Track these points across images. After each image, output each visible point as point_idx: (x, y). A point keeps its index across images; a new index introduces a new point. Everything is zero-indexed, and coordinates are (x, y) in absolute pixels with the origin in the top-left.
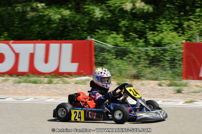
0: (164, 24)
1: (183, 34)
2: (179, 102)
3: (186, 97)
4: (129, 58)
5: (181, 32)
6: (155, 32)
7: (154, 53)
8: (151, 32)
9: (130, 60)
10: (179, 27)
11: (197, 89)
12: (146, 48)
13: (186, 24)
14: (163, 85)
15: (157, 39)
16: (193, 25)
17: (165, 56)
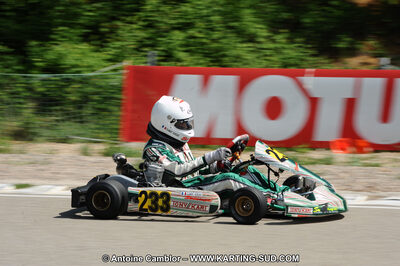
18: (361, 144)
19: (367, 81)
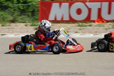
4: (9, 10)
7: (23, 7)
9: (9, 12)
12: (18, 5)
14: (28, 25)
19: (103, 3)
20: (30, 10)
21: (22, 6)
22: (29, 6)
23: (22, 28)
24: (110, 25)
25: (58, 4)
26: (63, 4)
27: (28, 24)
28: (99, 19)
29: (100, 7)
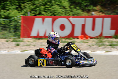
0: (10, 5)
1: (21, 11)
2: (17, 51)
3: (22, 48)
5: (20, 10)
6: (5, 10)
7: (4, 23)
8: (2, 10)
10: (19, 7)
11: (29, 43)
13: (22, 5)
15: (6, 14)
16: (26, 6)
17: (11, 24)
18: (87, 37)
19: (87, 19)
20: (12, 26)
21: (4, 21)
22: (11, 21)
23: (2, 44)
24: (94, 41)
25: (41, 19)
26: (46, 19)
27: (10, 40)
28: (82, 36)
29: (83, 23)
